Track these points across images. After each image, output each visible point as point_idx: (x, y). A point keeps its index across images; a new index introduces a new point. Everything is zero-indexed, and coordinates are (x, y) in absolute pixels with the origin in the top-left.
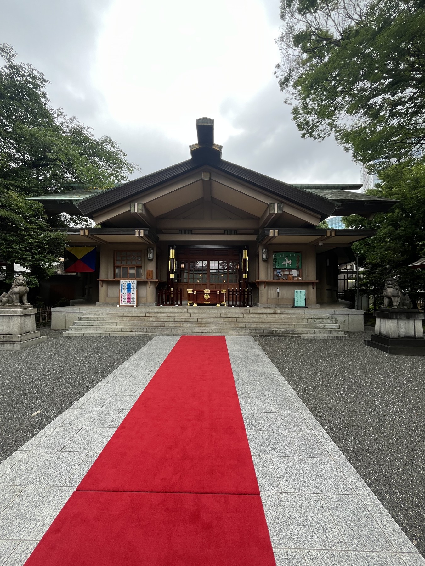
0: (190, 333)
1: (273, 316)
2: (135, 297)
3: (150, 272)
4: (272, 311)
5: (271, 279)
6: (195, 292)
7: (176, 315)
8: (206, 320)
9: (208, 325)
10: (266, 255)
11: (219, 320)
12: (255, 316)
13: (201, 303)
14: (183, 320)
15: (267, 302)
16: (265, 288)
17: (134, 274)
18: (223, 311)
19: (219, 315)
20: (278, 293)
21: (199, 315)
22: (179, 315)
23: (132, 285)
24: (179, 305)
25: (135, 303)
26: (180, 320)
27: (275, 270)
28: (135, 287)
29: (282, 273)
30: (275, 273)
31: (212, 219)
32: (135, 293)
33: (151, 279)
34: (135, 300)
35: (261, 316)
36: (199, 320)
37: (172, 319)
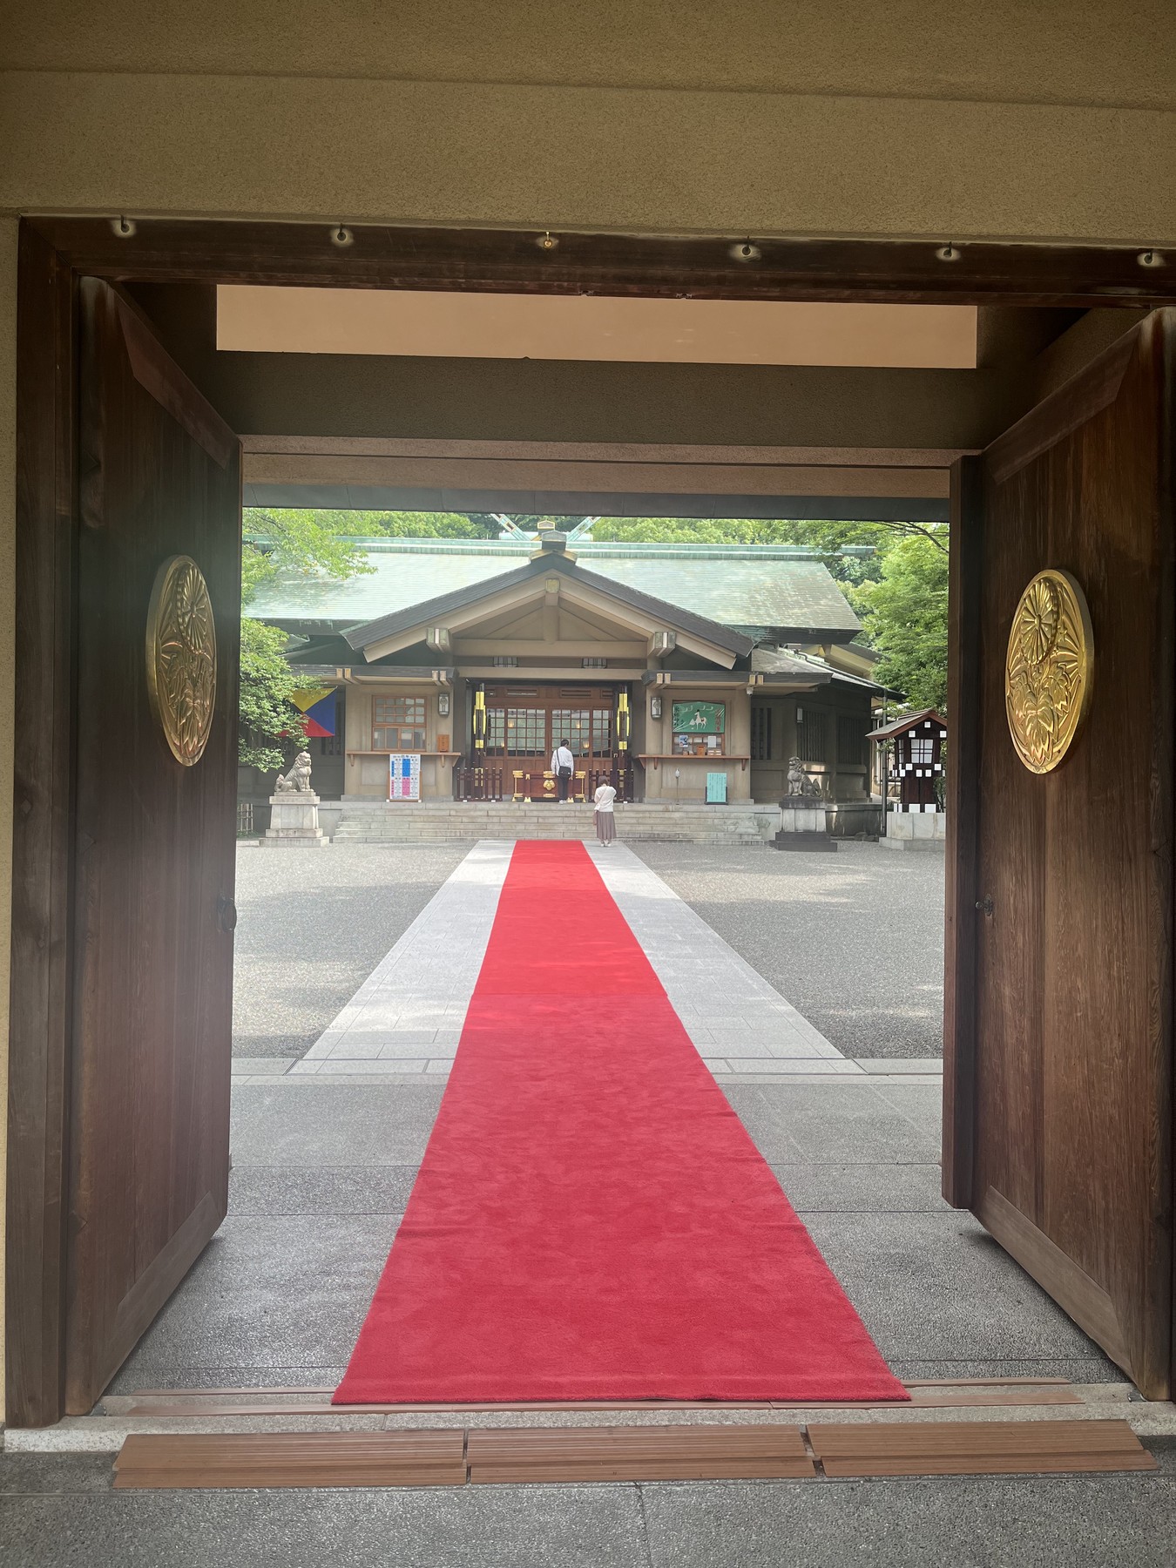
0: (528, 837)
1: (661, 815)
2: (418, 785)
3: (442, 739)
4: (660, 808)
5: (667, 753)
6: (528, 776)
7: (501, 813)
8: (551, 820)
9: (556, 827)
10: (657, 710)
11: (572, 820)
12: (632, 815)
13: (540, 796)
14: (514, 820)
15: (660, 793)
16: (655, 769)
17: (410, 741)
18: (578, 808)
19: (573, 814)
20: (677, 778)
21: (541, 814)
22: (505, 813)
23: (411, 762)
24: (497, 800)
25: (418, 795)
26: (510, 820)
27: (675, 734)
28: (419, 767)
29: (690, 741)
30: (677, 740)
31: (559, 639)
32: (418, 777)
33: (446, 751)
34: (418, 790)
35: (641, 815)
36: (540, 820)
37: (496, 820)
